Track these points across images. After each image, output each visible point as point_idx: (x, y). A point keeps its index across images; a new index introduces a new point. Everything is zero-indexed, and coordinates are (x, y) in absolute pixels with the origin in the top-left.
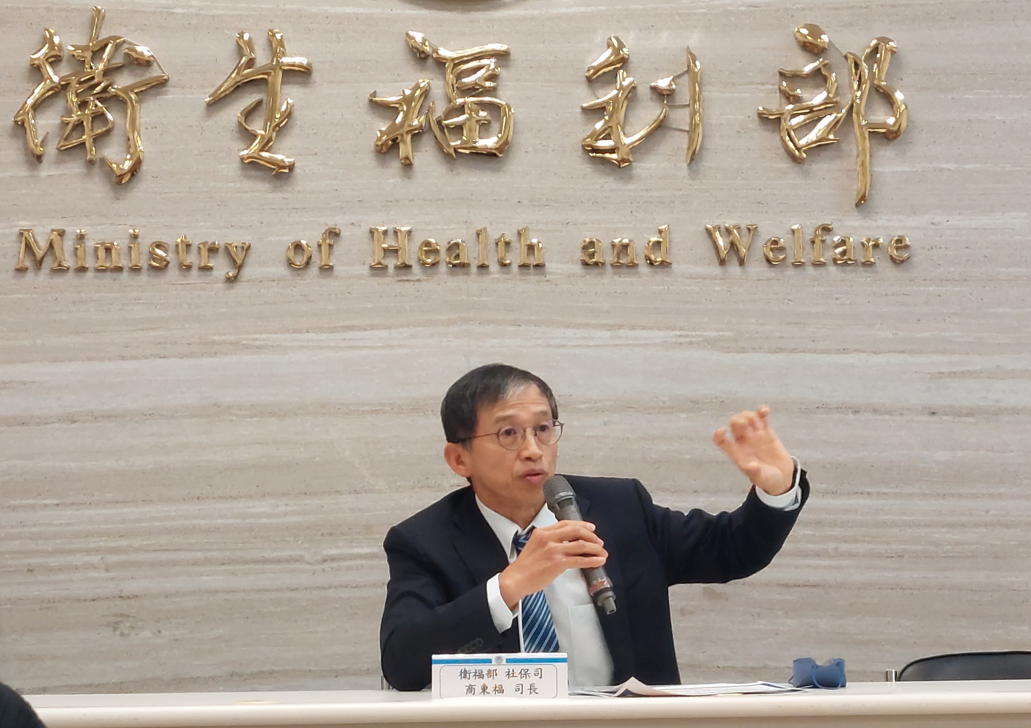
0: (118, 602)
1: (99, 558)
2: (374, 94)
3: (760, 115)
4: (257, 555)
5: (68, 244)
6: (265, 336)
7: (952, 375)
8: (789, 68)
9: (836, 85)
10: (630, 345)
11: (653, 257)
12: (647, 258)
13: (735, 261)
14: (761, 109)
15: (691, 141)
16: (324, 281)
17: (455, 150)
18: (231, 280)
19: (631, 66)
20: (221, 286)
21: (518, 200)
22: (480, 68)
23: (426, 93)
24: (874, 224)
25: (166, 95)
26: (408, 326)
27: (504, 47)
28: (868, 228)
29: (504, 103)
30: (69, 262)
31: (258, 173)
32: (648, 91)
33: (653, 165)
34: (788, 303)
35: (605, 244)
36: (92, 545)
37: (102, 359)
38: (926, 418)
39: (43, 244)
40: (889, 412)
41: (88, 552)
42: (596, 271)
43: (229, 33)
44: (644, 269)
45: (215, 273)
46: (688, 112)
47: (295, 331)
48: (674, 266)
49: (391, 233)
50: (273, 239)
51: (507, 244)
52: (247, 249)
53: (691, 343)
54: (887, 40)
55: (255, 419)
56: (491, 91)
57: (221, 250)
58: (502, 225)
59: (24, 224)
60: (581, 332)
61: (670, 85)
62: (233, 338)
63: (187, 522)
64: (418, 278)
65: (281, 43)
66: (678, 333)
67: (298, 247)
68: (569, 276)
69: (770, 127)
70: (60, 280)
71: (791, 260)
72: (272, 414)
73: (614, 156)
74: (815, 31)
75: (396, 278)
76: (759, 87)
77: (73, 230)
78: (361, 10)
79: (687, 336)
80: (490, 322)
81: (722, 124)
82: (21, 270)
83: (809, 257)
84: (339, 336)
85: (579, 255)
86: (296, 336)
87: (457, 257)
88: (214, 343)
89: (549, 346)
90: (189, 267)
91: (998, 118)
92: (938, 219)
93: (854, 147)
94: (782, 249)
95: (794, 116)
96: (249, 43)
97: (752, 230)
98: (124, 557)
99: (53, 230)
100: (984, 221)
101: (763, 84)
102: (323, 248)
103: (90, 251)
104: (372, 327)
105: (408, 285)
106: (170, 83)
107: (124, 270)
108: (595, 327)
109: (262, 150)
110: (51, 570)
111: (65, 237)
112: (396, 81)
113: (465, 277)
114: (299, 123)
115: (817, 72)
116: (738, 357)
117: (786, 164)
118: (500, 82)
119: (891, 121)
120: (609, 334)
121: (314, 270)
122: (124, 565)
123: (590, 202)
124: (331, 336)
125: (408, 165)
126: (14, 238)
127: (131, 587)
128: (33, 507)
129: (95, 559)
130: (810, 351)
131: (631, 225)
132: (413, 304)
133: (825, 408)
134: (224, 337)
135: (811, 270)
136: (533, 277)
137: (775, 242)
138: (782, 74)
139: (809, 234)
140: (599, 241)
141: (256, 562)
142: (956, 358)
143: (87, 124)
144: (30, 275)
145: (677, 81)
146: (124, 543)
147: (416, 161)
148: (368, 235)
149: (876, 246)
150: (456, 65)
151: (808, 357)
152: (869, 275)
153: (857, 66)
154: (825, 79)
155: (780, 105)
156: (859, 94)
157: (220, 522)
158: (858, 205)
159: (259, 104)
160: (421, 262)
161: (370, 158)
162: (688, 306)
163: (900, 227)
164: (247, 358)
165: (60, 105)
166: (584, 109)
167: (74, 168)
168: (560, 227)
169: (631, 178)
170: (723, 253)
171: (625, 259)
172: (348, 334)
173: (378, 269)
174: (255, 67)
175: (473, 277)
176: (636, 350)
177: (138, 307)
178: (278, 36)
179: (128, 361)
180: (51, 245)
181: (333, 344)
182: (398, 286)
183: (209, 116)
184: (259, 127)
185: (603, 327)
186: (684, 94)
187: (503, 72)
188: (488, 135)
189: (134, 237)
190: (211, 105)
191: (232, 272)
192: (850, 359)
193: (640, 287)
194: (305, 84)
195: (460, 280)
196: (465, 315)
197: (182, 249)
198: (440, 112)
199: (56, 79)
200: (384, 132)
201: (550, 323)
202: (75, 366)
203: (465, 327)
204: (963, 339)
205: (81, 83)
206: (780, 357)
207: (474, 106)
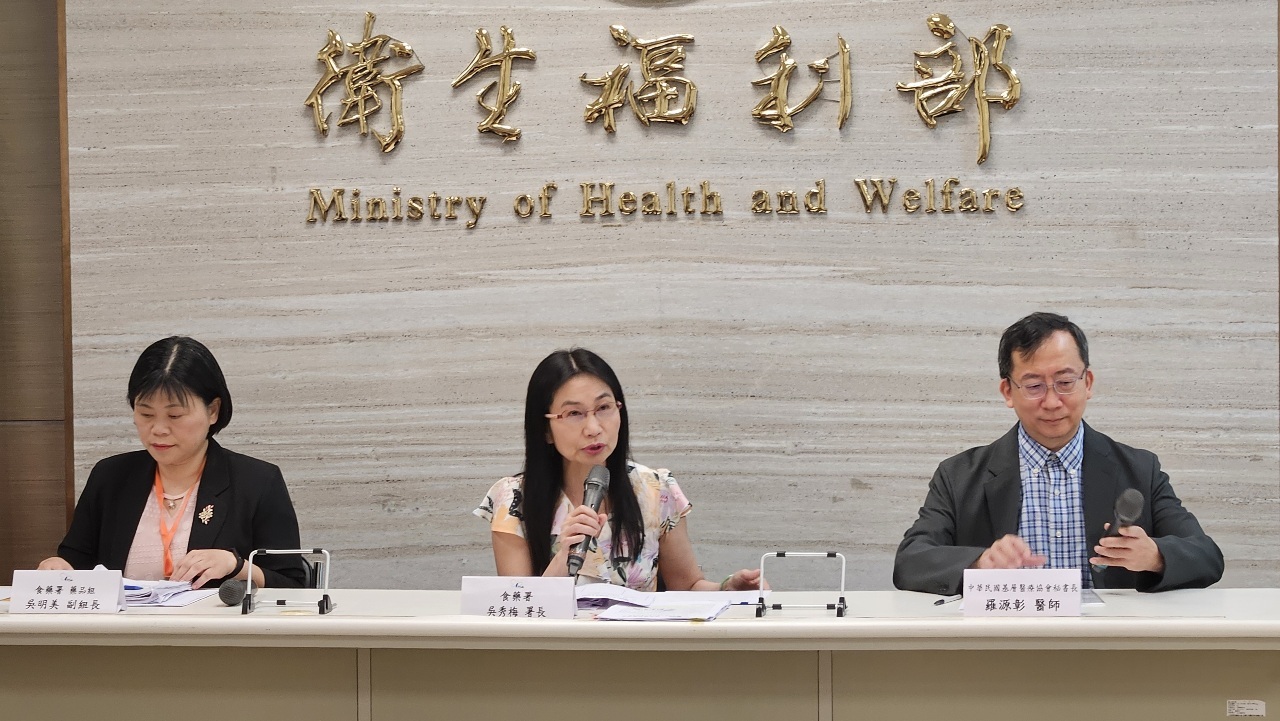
0: (386, 484)
1: (371, 449)
2: (585, 76)
3: (899, 89)
4: (491, 448)
5: (347, 200)
6: (497, 272)
8: (922, 51)
9: (960, 63)
10: (792, 278)
11: (810, 205)
12: (807, 206)
13: (879, 208)
14: (899, 83)
15: (841, 111)
16: (545, 227)
17: (648, 119)
18: (471, 227)
19: (792, 48)
20: (463, 232)
21: (700, 159)
22: (669, 53)
23: (625, 75)
24: (994, 178)
25: (423, 80)
26: (611, 262)
27: (690, 37)
28: (990, 182)
29: (689, 80)
30: (348, 215)
31: (493, 141)
32: (808, 69)
33: (811, 130)
34: (923, 244)
35: (772, 194)
36: (365, 440)
37: (372, 292)
39: (328, 201)
41: (362, 444)
42: (764, 216)
43: (471, 29)
44: (804, 215)
45: (458, 221)
46: (840, 87)
47: (521, 268)
48: (828, 212)
49: (597, 186)
50: (504, 193)
51: (692, 195)
52: (483, 201)
53: (842, 277)
54: (1005, 28)
55: (490, 340)
56: (679, 71)
57: (464, 203)
58: (688, 180)
59: (313, 185)
60: (752, 267)
61: (824, 64)
62: (473, 274)
63: (437, 422)
64: (618, 223)
65: (512, 36)
66: (832, 268)
67: (523, 200)
68: (742, 221)
69: (906, 99)
70: (341, 229)
71: (924, 208)
72: (503, 335)
73: (777, 123)
74: (945, 19)
75: (602, 224)
76: (898, 65)
77: (350, 189)
78: (574, 8)
79: (840, 271)
80: (678, 259)
81: (868, 96)
82: (312, 222)
83: (940, 205)
84: (556, 271)
85: (751, 204)
86: (522, 272)
87: (651, 206)
88: (458, 278)
89: (725, 279)
90: (439, 218)
91: (1097, 90)
92: (1047, 174)
93: (976, 114)
94: (919, 198)
95: (927, 89)
96: (487, 37)
97: (893, 184)
98: (390, 449)
99: (335, 190)
100: (1085, 175)
101: (902, 63)
102: (543, 200)
103: (363, 206)
104: (583, 264)
105: (610, 230)
106: (425, 70)
107: (389, 220)
108: (764, 263)
109: (495, 122)
110: (335, 458)
111: (344, 195)
112: (603, 64)
113: (657, 223)
114: (525, 100)
115: (945, 52)
116: (882, 288)
117: (921, 129)
118: (686, 64)
119: (1007, 93)
120: (775, 269)
121: (536, 218)
122: (390, 455)
123: (760, 161)
124: (549, 271)
125: (610, 131)
126: (307, 196)
127: (396, 473)
128: (321, 409)
129: (368, 450)
130: (940, 283)
131: (795, 178)
132: (615, 245)
133: (951, 330)
134: (466, 273)
135: (942, 216)
136: (713, 222)
137: (910, 193)
138: (917, 56)
139: (940, 186)
140: (767, 192)
141: (491, 455)
142: (1061, 290)
143: (361, 105)
144: (318, 225)
145: (830, 61)
146: (390, 437)
147: (619, 128)
148: (579, 188)
149: (995, 197)
150: (650, 51)
151: (939, 288)
152: (989, 220)
153: (978, 47)
154: (953, 58)
155: (915, 81)
156: (978, 70)
157: (463, 422)
158: (980, 163)
159: (494, 85)
160: (622, 210)
161: (581, 127)
162: (840, 246)
163: (1015, 181)
164: (483, 290)
165: (341, 90)
166: (754, 84)
167: (352, 139)
168: (735, 181)
169: (792, 140)
170: (868, 203)
171: (789, 207)
172: (563, 270)
173: (587, 217)
174: (491, 56)
175: (664, 223)
176: (798, 282)
177: (400, 250)
178: (509, 31)
179: (392, 293)
180: (333, 201)
181: (551, 278)
182: (603, 230)
183: (455, 96)
184: (493, 104)
185: (770, 263)
186: (836, 72)
187: (689, 56)
188: (676, 107)
189: (397, 194)
190: (457, 87)
191: (472, 221)
192: (974, 290)
193: (801, 231)
194: (530, 69)
195: (653, 225)
196: (657, 254)
197: (433, 203)
198: (637, 89)
199: (337, 70)
200: (593, 106)
201: (727, 260)
202: (352, 297)
203: (657, 263)
204: (1066, 275)
205: (357, 73)
206: (916, 288)
207: (664, 84)
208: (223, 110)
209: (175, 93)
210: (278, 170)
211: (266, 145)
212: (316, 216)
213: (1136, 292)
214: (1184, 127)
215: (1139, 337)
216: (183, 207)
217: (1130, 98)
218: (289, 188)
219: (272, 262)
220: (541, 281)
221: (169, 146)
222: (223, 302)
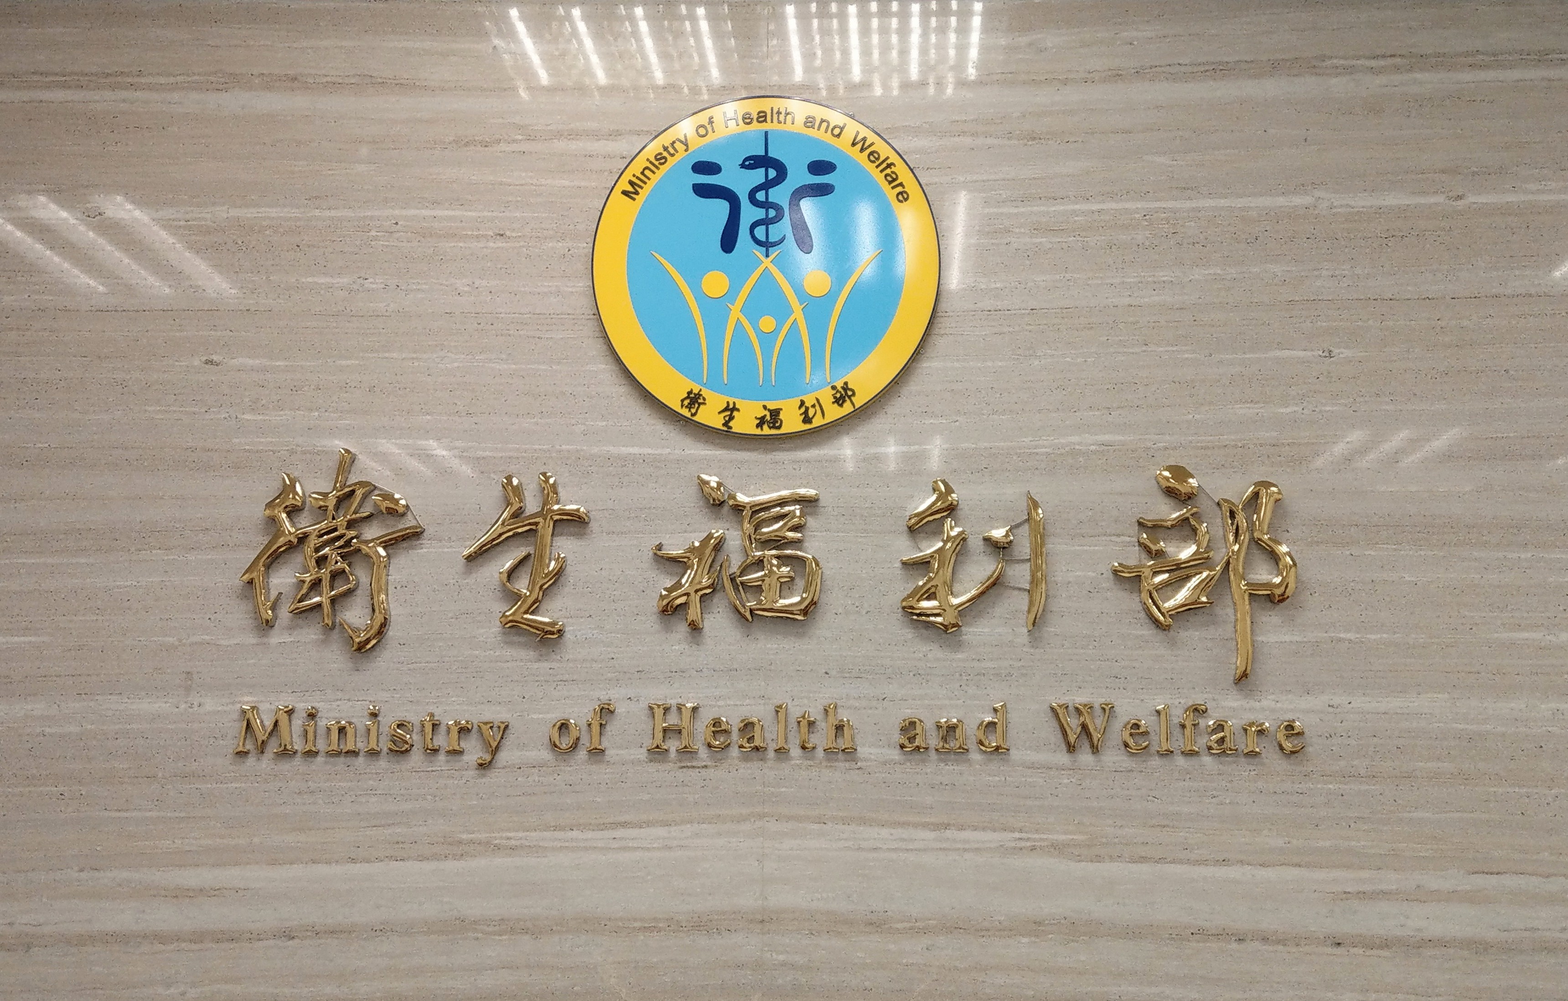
2: (660, 547)
3: (1115, 572)
5: (298, 722)
6: (520, 835)
7: (1362, 895)
8: (1151, 516)
9: (1207, 537)
10: (959, 849)
11: (985, 742)
12: (980, 743)
13: (1087, 748)
14: (1116, 564)
15: (1031, 603)
16: (593, 769)
17: (751, 611)
18: (484, 767)
19: (960, 513)
20: (472, 773)
21: (824, 671)
22: (782, 517)
23: (718, 547)
24: (1257, 705)
25: (422, 548)
26: (691, 822)
27: (812, 492)
28: (1251, 710)
29: (810, 557)
30: (298, 745)
31: (522, 639)
32: (981, 543)
33: (986, 630)
34: (1153, 801)
35: (929, 724)
37: (328, 862)
38: (1329, 950)
39: (269, 724)
40: (1283, 942)
42: (917, 757)
43: (495, 477)
44: (975, 756)
45: (466, 758)
46: (1028, 568)
47: (556, 828)
48: (1013, 752)
49: (674, 709)
50: (535, 716)
51: (811, 724)
52: (504, 729)
53: (1033, 849)
54: (1268, 485)
55: (504, 937)
56: (796, 543)
57: (475, 730)
58: (806, 701)
59: (247, 701)
60: (899, 832)
61: (1007, 535)
62: (483, 836)
64: (704, 763)
65: (554, 486)
67: (564, 726)
68: (885, 763)
69: (1127, 586)
70: (285, 766)
71: (1155, 748)
72: (525, 931)
73: (939, 619)
74: (1180, 473)
75: (679, 764)
76: (1114, 538)
77: (302, 706)
78: (647, 451)
79: (1028, 839)
80: (789, 818)
81: (1069, 582)
82: (242, 754)
83: (1178, 743)
84: (608, 835)
85: (897, 737)
86: (557, 835)
87: (751, 739)
88: (460, 842)
89: (859, 849)
90: (435, 751)
91: (1407, 579)
92: (1336, 701)
93: (1230, 611)
94: (1146, 733)
95: (1156, 574)
96: (518, 490)
97: (1108, 710)
99: (281, 709)
100: (1394, 703)
101: (1118, 535)
102: (593, 728)
103: (321, 731)
104: (649, 824)
105: (690, 772)
106: (425, 534)
107: (361, 754)
108: (916, 825)
109: (526, 612)
111: (295, 715)
112: (685, 532)
113: (760, 764)
114: (572, 581)
115: (1184, 521)
116: (1091, 867)
117: (1147, 631)
118: (808, 533)
119: (1277, 580)
120: (933, 835)
121: (582, 755)
123: (911, 674)
124: (599, 834)
125: (695, 628)
126: (236, 716)
130: (1181, 862)
131: (961, 701)
132: (697, 796)
133: (1201, 933)
134: (473, 837)
135: (1180, 761)
136: (841, 764)
137: (1136, 726)
138: (1140, 524)
139: (1178, 715)
140: (921, 721)
142: (1365, 874)
143: (325, 583)
144: (251, 761)
145: (1015, 531)
147: (706, 626)
148: (647, 712)
149: (1261, 732)
150: (754, 513)
151: (1179, 869)
152: (1252, 768)
153: (1232, 515)
154: (1195, 531)
155: (1140, 561)
156: (1236, 547)
158: (1237, 683)
159: (527, 557)
160: (709, 746)
161: (651, 621)
162: (1029, 802)
163: (1292, 710)
164: (500, 861)
165: (297, 559)
166: (904, 564)
167: (310, 633)
168: (874, 703)
169: (958, 645)
170: (1072, 738)
171: (953, 744)
172: (620, 833)
173: (657, 753)
174: (523, 515)
175: (770, 763)
176: (967, 856)
177: (374, 799)
178: (551, 481)
179: (358, 865)
180: (276, 724)
181: (600, 844)
182: (681, 775)
183: (468, 571)
184: (522, 585)
185: (925, 826)
186: (1023, 547)
187: (811, 522)
188: (792, 595)
189: (374, 715)
190: (470, 558)
191: (488, 757)
192: (1234, 872)
193: (972, 778)
194: (580, 535)
195: (752, 768)
196: (758, 809)
197: (428, 728)
198: (734, 568)
199: (293, 530)
200: (670, 590)
201: (863, 821)
202: (297, 870)
203: (759, 824)
204: (1373, 851)
205: (321, 536)
206: (1145, 867)
207: (775, 562)
208: (118, 587)
209: (50, 561)
210: (195, 676)
211: (180, 640)
212: (249, 746)
213: (1480, 881)
214: (1537, 635)
215: (1485, 949)
216: (48, 730)
217: (1457, 592)
218: (210, 704)
219: (177, 814)
220: (586, 849)
221: (33, 639)
222: (97, 874)
